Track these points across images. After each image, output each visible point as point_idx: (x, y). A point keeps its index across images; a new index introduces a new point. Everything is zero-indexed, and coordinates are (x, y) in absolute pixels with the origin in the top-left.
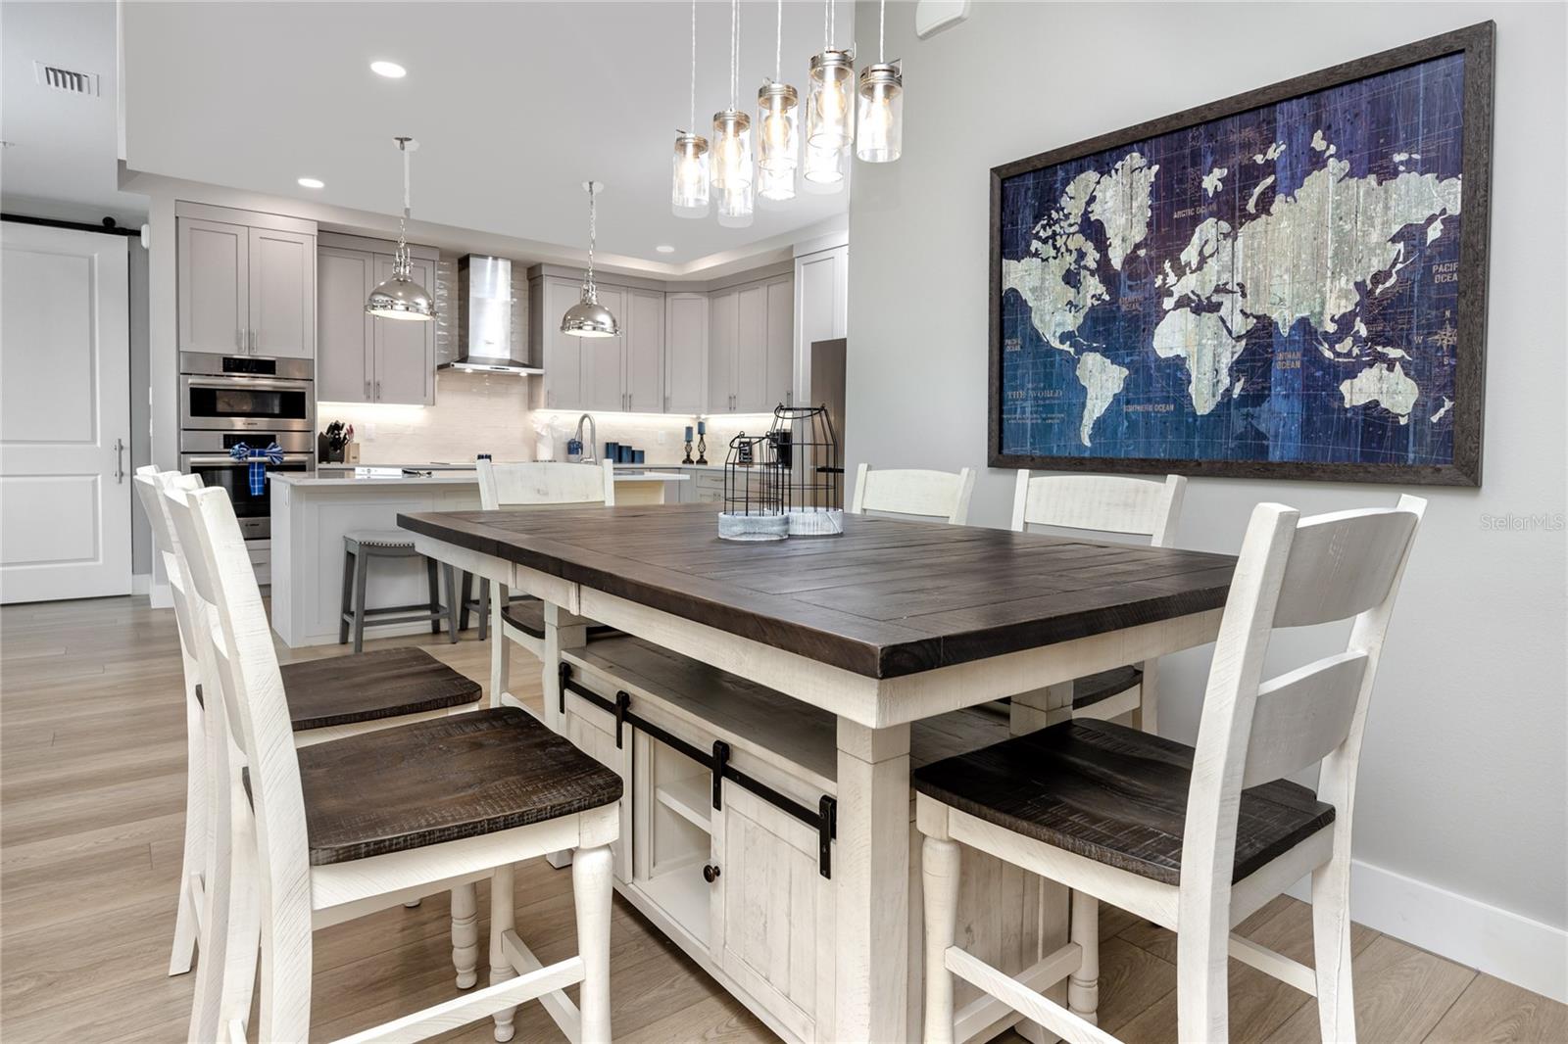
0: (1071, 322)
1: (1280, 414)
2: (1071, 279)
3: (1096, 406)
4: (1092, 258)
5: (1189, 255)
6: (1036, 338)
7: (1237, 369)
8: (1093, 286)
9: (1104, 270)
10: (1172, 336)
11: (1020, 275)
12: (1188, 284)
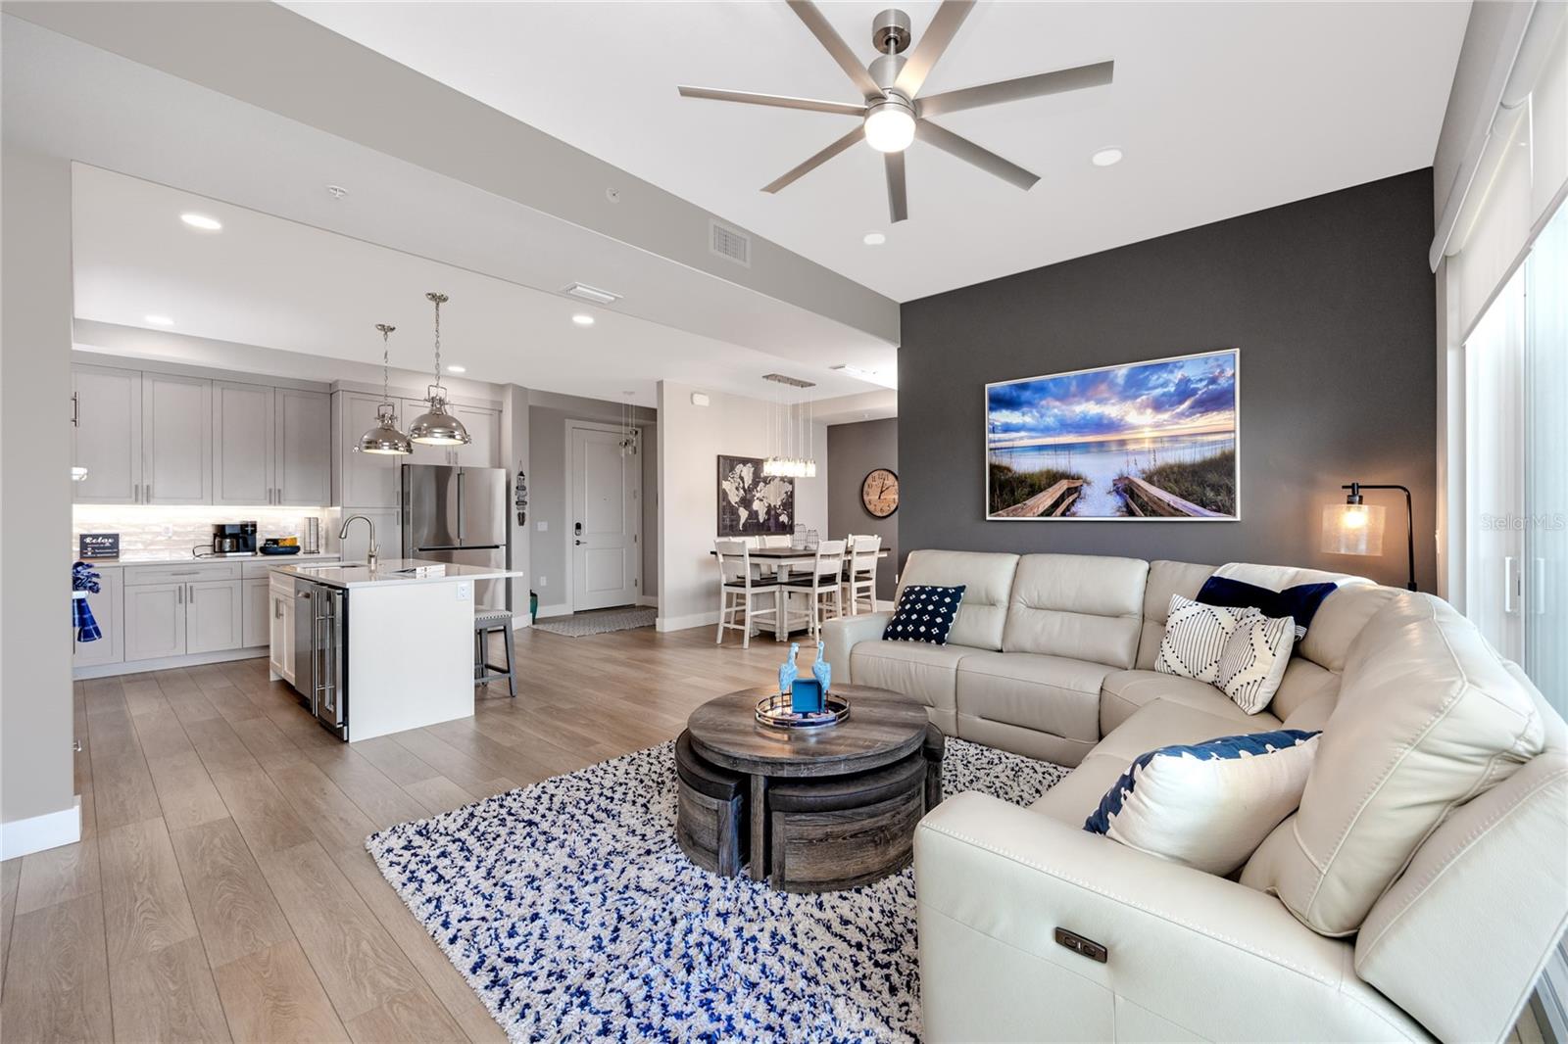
0: (737, 499)
1: (772, 522)
2: (737, 489)
3: (742, 521)
4: (741, 485)
5: (759, 489)
6: (729, 502)
7: (766, 513)
8: (742, 491)
9: (744, 488)
10: (756, 505)
11: (725, 485)
12: (758, 495)
